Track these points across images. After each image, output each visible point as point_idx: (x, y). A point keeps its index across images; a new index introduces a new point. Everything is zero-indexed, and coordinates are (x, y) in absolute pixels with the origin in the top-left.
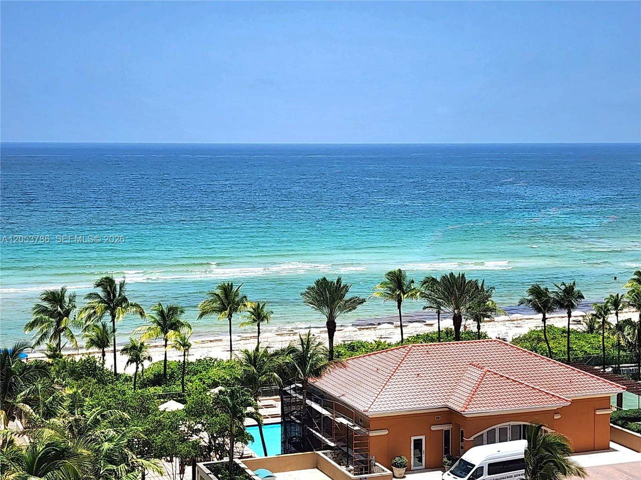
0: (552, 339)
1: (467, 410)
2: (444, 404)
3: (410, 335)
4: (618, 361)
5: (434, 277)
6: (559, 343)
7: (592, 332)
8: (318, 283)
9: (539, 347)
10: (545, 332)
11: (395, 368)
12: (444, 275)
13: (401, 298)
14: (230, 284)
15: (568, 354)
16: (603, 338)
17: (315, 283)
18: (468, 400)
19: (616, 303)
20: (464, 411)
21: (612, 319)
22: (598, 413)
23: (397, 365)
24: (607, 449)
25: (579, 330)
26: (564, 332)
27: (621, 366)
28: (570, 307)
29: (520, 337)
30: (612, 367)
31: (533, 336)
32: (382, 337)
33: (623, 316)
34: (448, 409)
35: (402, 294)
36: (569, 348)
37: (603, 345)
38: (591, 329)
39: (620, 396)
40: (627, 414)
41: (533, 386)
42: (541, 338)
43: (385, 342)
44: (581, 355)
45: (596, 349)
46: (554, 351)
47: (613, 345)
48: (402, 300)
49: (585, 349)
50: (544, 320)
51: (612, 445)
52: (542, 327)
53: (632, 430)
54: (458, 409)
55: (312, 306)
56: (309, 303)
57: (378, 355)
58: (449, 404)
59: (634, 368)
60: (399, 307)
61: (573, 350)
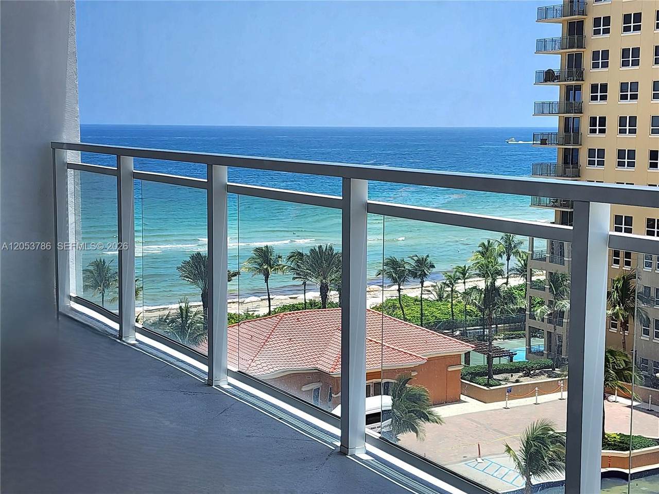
0: (406, 306)
1: (335, 371)
2: (314, 366)
3: (275, 307)
4: (464, 324)
5: (301, 252)
6: (412, 310)
7: (441, 301)
8: (193, 257)
9: (394, 315)
10: (400, 302)
11: (269, 333)
12: (313, 248)
13: (268, 272)
14: (102, 260)
15: (422, 319)
16: (452, 305)
17: (190, 257)
18: (336, 361)
19: (464, 273)
20: (332, 372)
21: (460, 287)
22: (450, 369)
23: (271, 331)
24: (459, 401)
25: (429, 299)
26: (416, 300)
27: (467, 328)
28: (422, 276)
29: (376, 306)
30: (460, 330)
31: (389, 304)
32: (249, 310)
33: (469, 285)
34: (317, 371)
35: (269, 268)
36: (422, 314)
37: (452, 311)
38: (440, 298)
39: (467, 355)
40: (475, 370)
41: (393, 347)
42: (396, 305)
43: (253, 314)
44: (432, 320)
45: (446, 314)
46: (408, 318)
47: (460, 311)
48: (270, 273)
49: (435, 314)
50: (399, 290)
51: (463, 397)
52: (397, 297)
53: (480, 384)
54: (328, 370)
55: (187, 279)
56: (184, 277)
57: (253, 323)
58: (319, 367)
59: (479, 330)
60: (266, 281)
61: (425, 316)
